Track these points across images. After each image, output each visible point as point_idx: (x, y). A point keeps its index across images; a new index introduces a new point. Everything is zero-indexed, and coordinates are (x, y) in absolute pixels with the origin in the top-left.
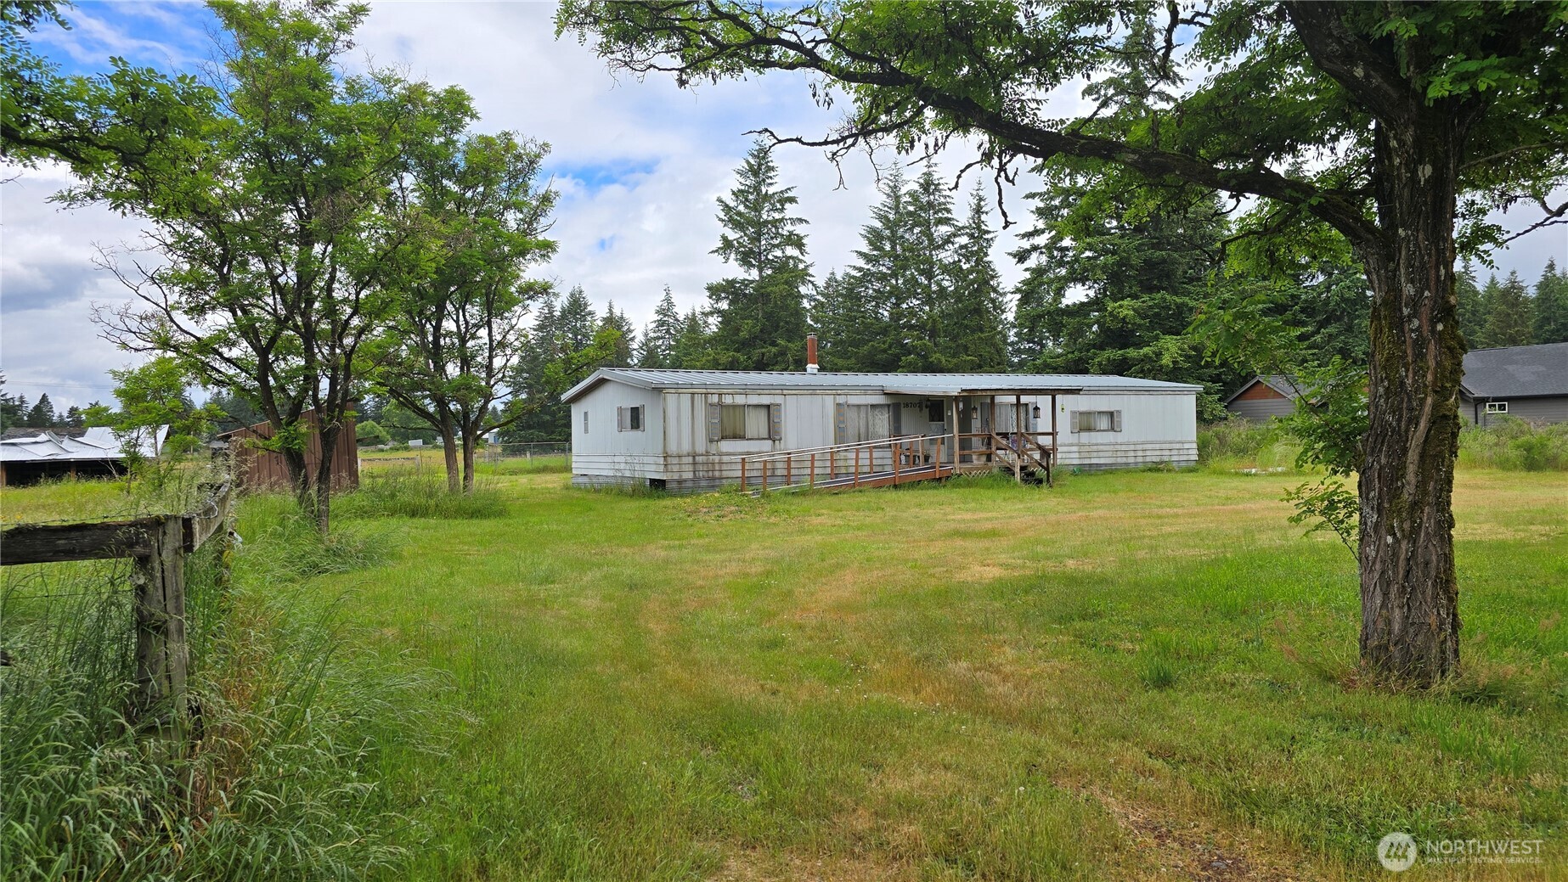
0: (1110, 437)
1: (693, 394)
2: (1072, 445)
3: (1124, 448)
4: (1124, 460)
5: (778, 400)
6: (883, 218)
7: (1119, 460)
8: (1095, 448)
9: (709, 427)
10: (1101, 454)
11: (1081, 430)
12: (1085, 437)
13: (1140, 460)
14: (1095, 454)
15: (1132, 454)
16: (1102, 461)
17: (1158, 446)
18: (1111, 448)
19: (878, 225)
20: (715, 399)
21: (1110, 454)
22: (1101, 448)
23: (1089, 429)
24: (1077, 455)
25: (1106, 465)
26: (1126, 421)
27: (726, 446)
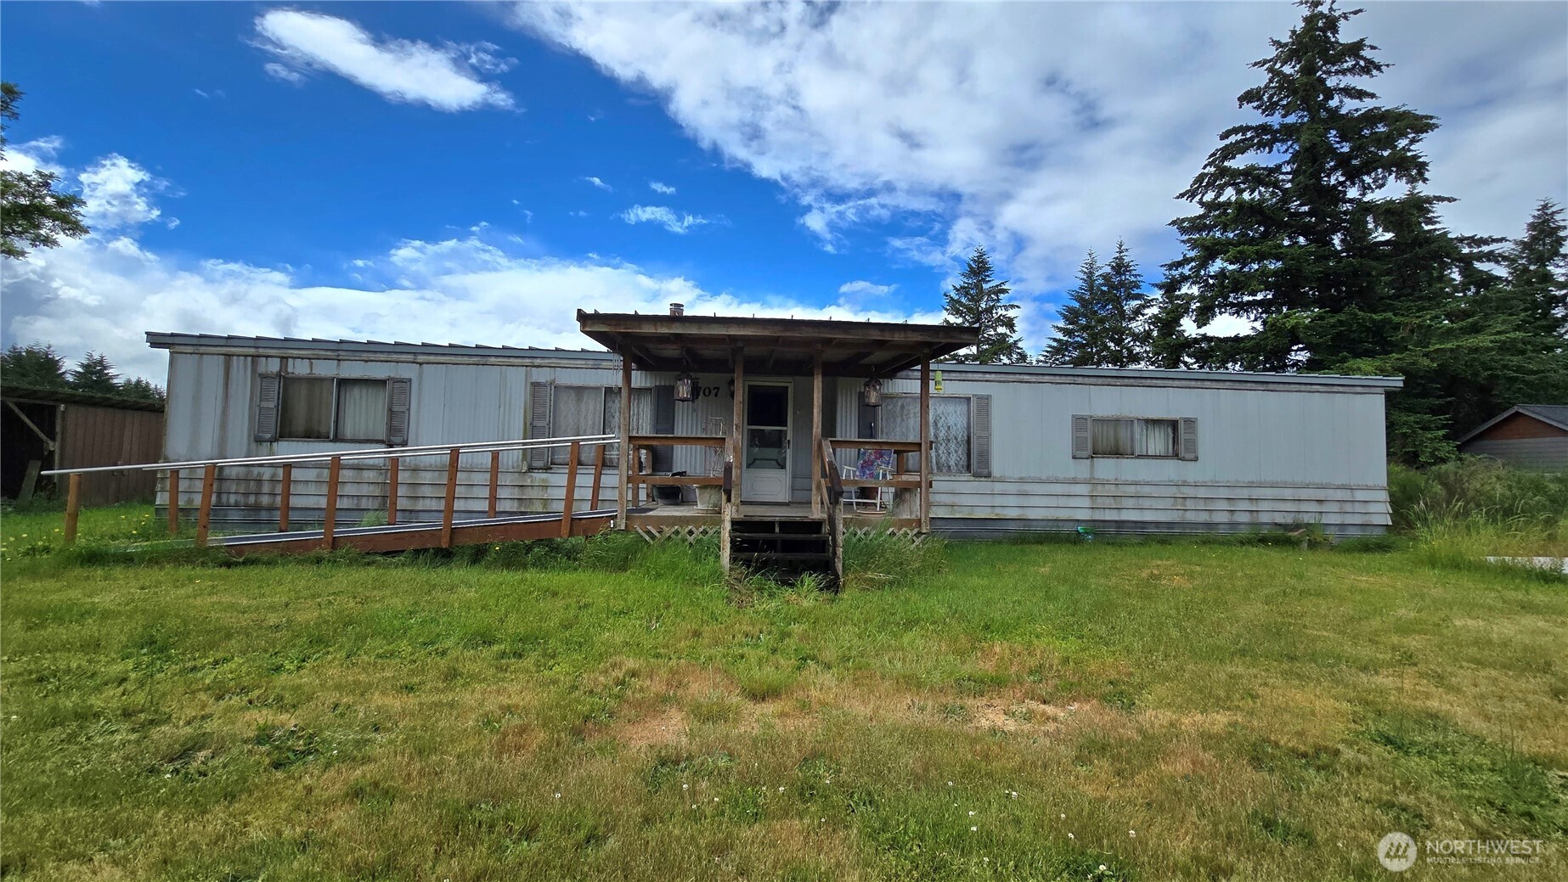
0: (1171, 470)
1: (228, 356)
2: (1075, 482)
3: (1202, 493)
4: (1203, 517)
5: (406, 371)
6: (1080, 299)
7: (1191, 517)
8: (1131, 490)
9: (257, 416)
10: (1146, 503)
11: (1096, 453)
12: (1106, 468)
13: (1244, 518)
14: (1131, 503)
15: (1225, 506)
16: (1148, 516)
17: (1288, 493)
18: (1172, 491)
19: (1077, 305)
20: (274, 366)
21: (1168, 504)
22: (1146, 490)
23: (1116, 452)
24: (1087, 503)
25: (1157, 524)
26: (1206, 440)
27: (289, 452)
